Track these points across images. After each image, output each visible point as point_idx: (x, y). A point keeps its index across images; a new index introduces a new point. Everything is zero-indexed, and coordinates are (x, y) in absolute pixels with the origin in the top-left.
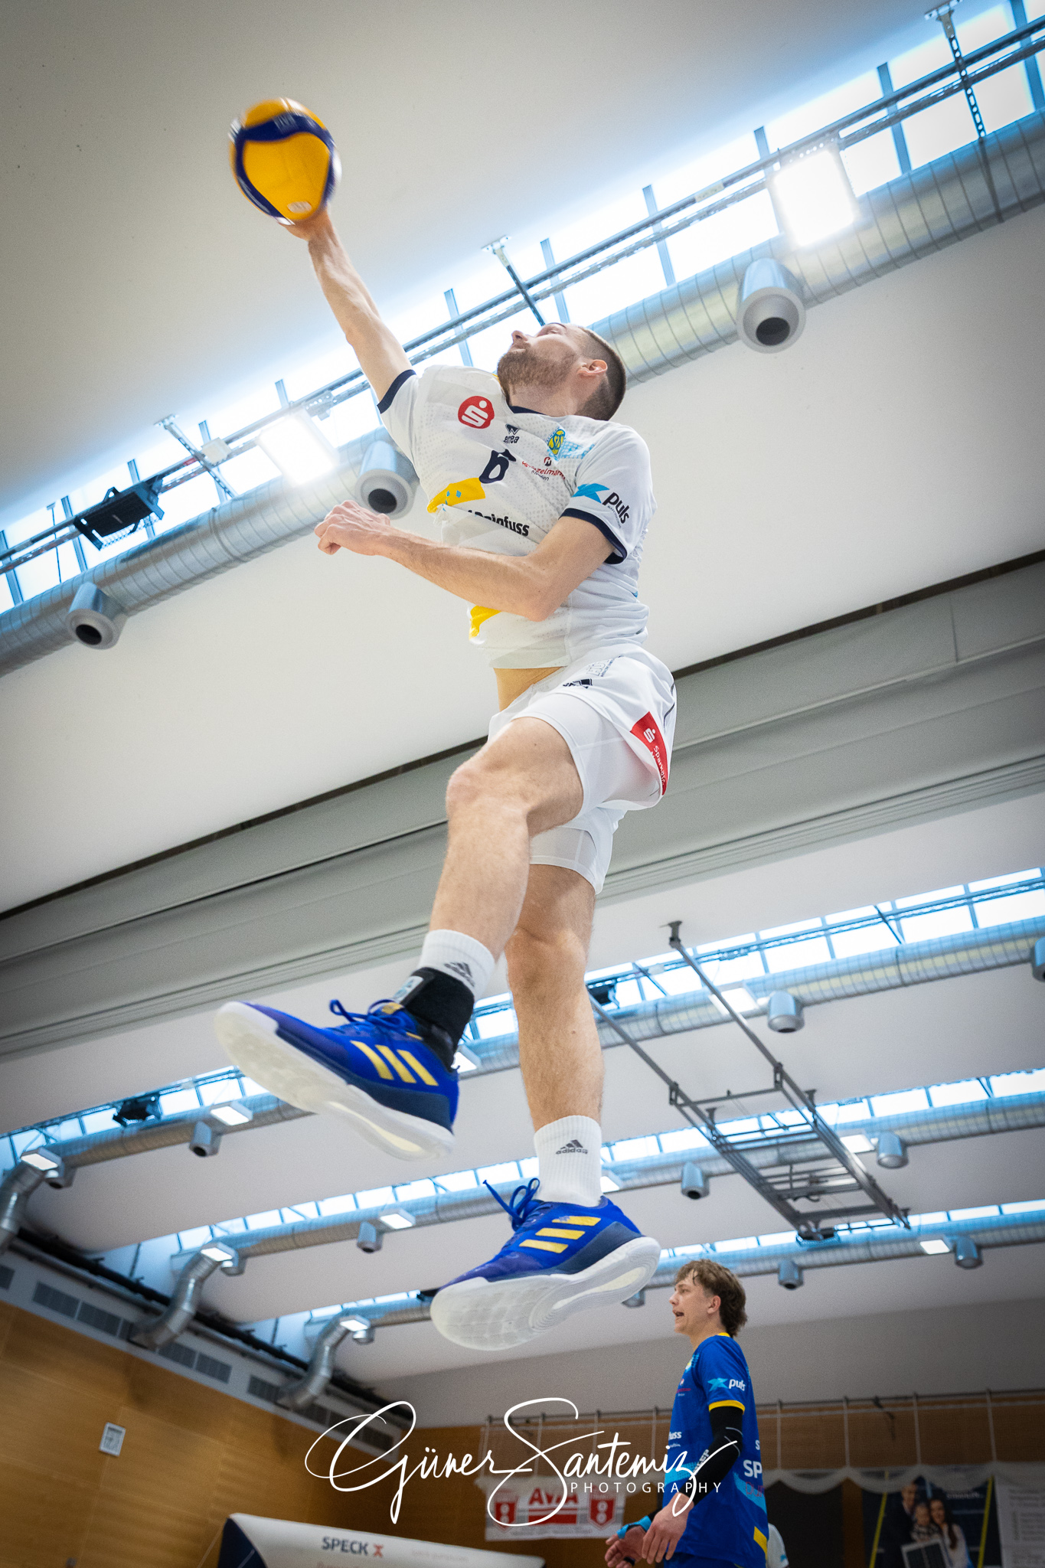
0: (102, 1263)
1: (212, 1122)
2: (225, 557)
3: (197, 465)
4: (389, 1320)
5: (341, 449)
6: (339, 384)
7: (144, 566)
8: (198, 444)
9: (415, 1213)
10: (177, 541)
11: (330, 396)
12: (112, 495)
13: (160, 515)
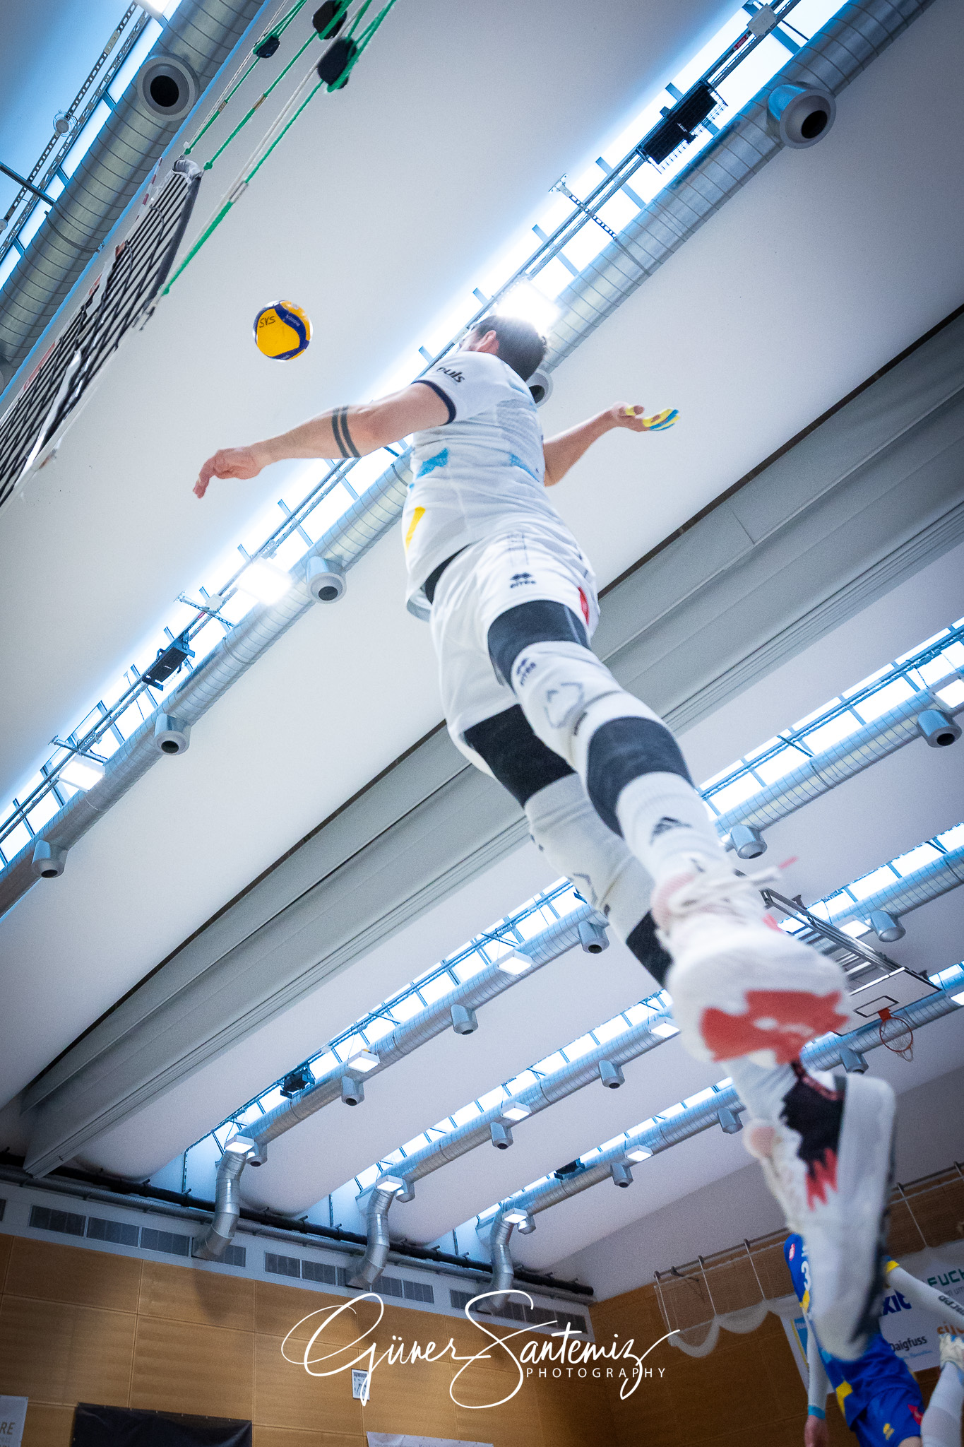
0: (308, 1221)
1: (352, 1073)
2: (241, 665)
3: (206, 615)
4: (541, 1203)
5: (291, 571)
6: (277, 534)
7: (192, 689)
8: (202, 602)
9: (528, 1102)
10: (207, 667)
11: (273, 542)
12: (160, 654)
13: (193, 654)
